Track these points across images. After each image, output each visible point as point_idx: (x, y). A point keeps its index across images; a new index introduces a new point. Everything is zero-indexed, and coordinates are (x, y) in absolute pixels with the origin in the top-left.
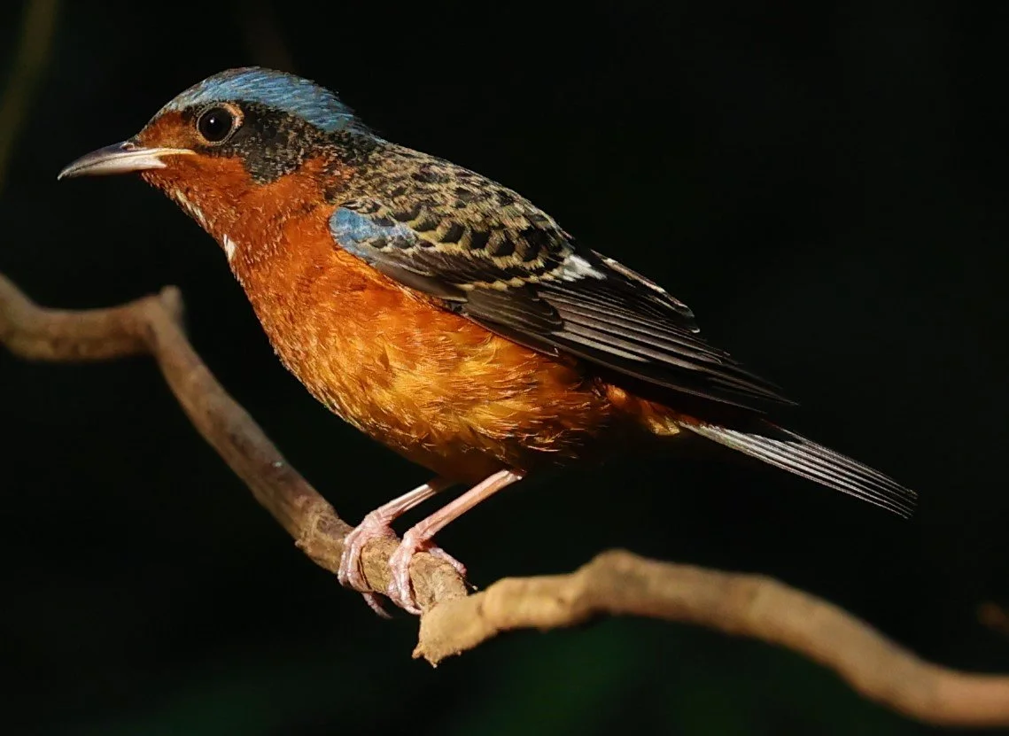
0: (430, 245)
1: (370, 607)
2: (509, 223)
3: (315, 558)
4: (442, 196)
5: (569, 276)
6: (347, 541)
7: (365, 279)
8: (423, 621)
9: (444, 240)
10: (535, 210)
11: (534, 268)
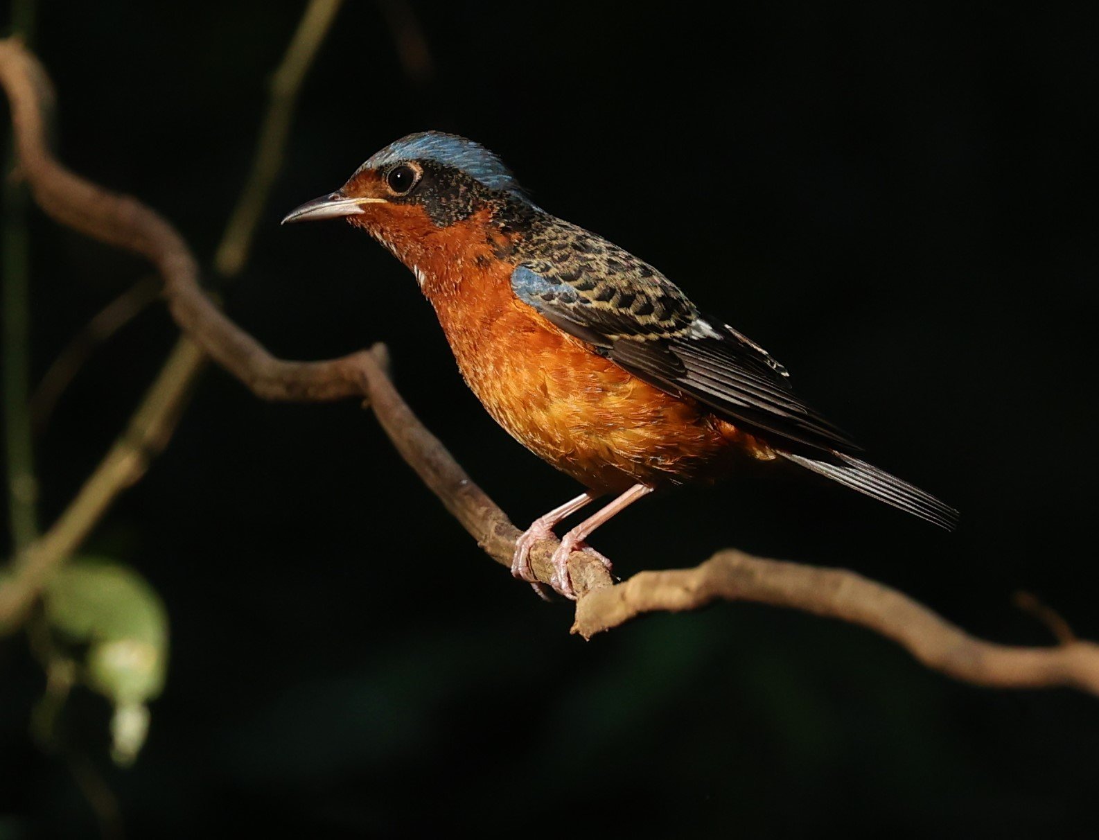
0: (588, 301)
1: (537, 594)
2: (650, 292)
3: (493, 556)
4: (597, 264)
5: (696, 335)
6: (518, 542)
7: (534, 323)
8: (578, 605)
9: (599, 299)
10: (669, 283)
11: (667, 326)
